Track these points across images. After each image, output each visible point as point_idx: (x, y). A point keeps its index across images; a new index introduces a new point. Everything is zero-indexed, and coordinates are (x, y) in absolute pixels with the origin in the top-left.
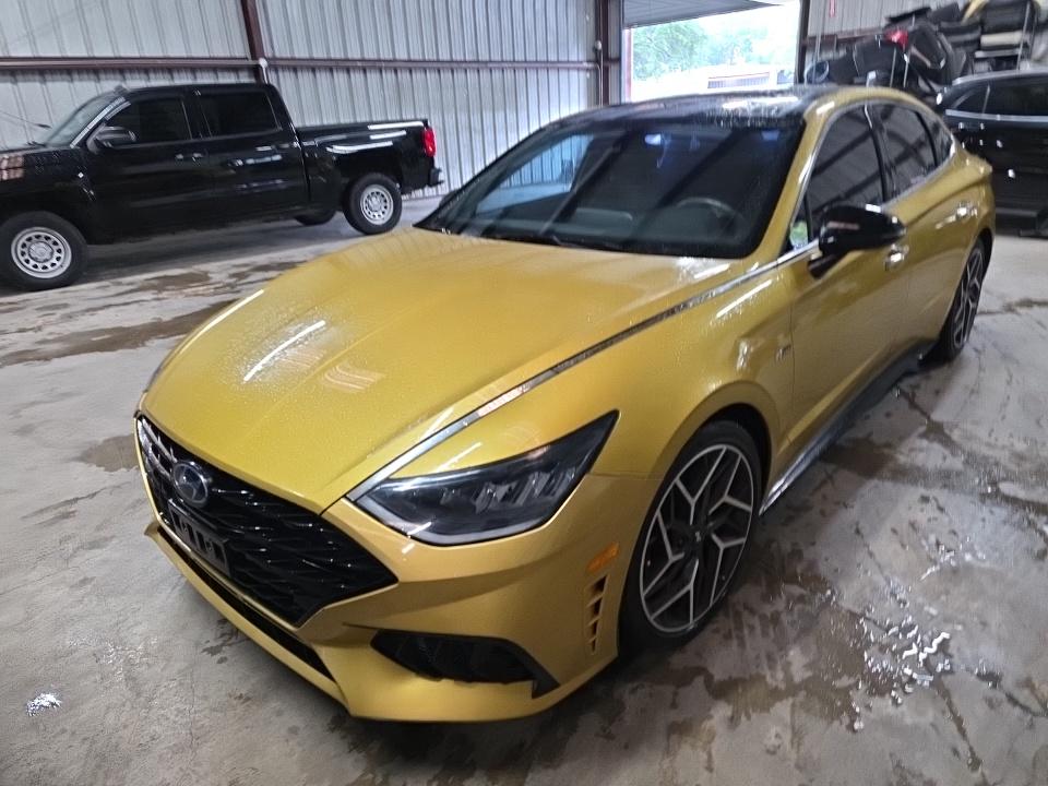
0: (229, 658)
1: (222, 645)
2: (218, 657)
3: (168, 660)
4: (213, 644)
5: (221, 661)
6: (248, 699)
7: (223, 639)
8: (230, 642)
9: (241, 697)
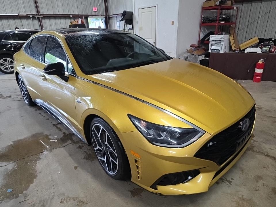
0: (231, 178)
1: (227, 181)
2: (232, 180)
3: (238, 191)
4: (227, 183)
5: (232, 179)
6: (242, 170)
7: (224, 181)
8: (225, 179)
9: (242, 172)
